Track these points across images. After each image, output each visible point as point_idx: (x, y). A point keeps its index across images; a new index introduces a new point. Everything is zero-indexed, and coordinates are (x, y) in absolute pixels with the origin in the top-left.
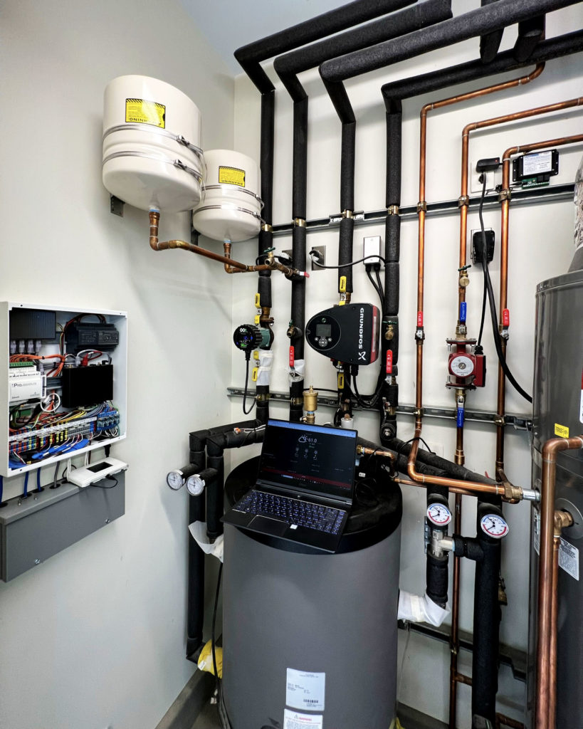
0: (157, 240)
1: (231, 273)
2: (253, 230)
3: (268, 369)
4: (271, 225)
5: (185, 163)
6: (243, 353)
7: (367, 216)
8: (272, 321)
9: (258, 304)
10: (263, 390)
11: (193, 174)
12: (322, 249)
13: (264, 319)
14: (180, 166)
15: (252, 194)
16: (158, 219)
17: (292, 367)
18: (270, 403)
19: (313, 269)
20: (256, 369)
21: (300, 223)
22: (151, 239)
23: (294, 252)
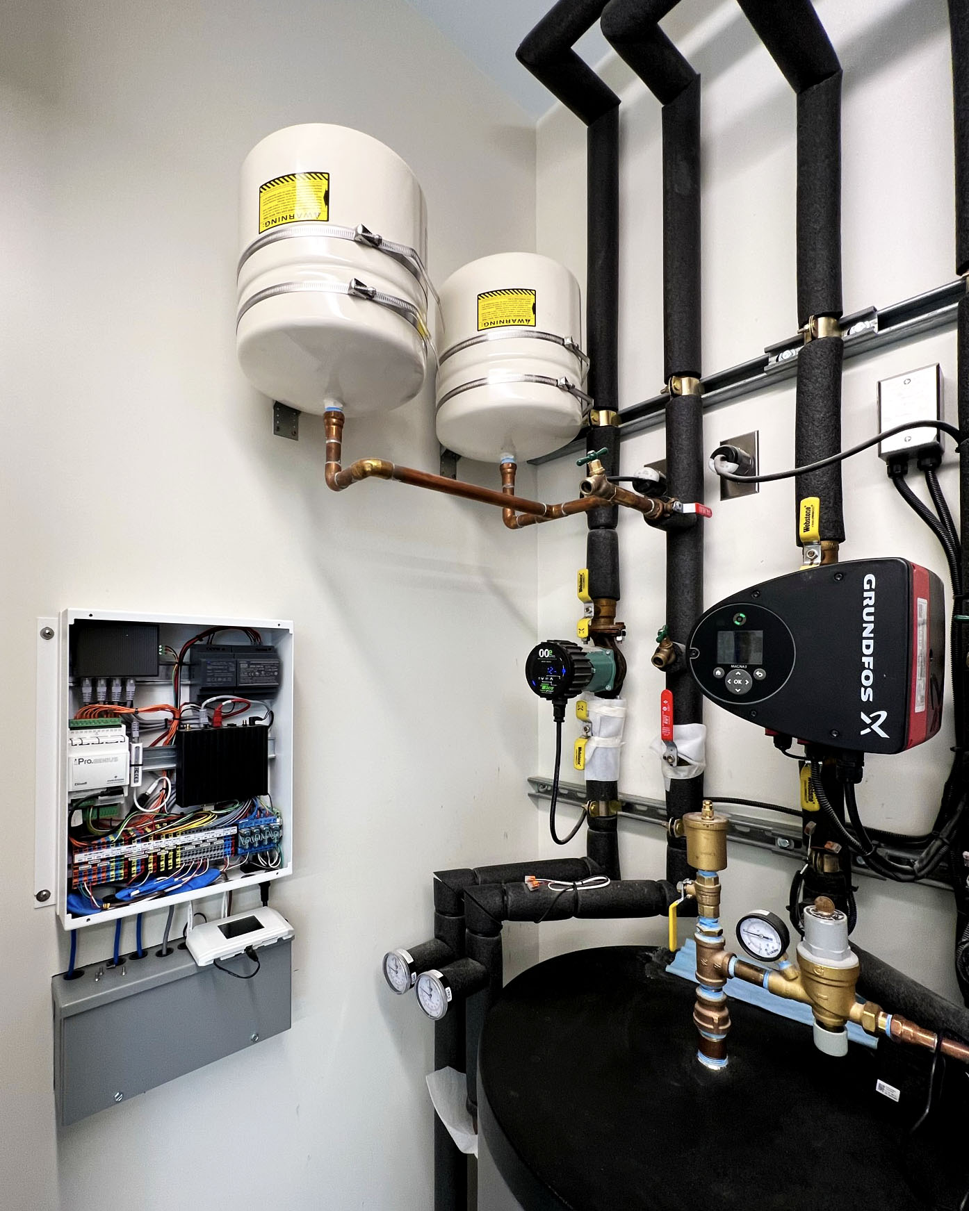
0: (338, 468)
1: (515, 527)
2: (565, 423)
3: (613, 743)
4: (616, 409)
5: (371, 283)
6: (547, 706)
7: (886, 320)
8: (621, 630)
9: (585, 593)
10: (605, 791)
11: (401, 311)
12: (750, 440)
13: (602, 626)
14: (361, 293)
15: (559, 340)
16: (340, 426)
17: (668, 740)
18: (620, 823)
19: (725, 495)
20: (582, 743)
22: (328, 466)
23: (667, 466)
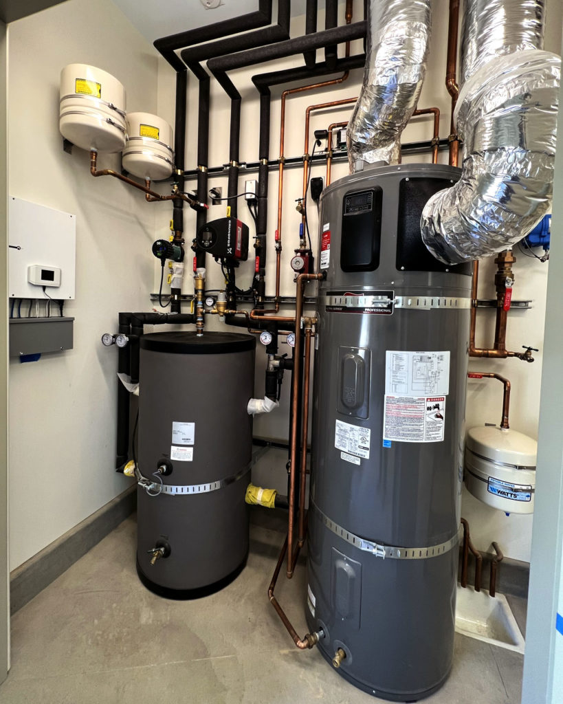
0: (95, 170)
1: (150, 201)
2: (166, 171)
3: (180, 276)
4: (183, 170)
5: (113, 120)
6: (159, 260)
7: (249, 166)
8: (183, 241)
9: (172, 227)
10: (176, 291)
11: (119, 128)
12: (220, 189)
13: (178, 239)
14: (110, 122)
15: (166, 146)
16: (96, 156)
17: (195, 272)
18: (182, 304)
19: (214, 204)
20: (170, 275)
21: (203, 169)
22: (92, 168)
23: (197, 192)
